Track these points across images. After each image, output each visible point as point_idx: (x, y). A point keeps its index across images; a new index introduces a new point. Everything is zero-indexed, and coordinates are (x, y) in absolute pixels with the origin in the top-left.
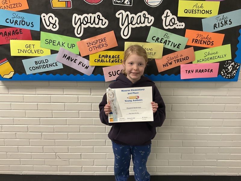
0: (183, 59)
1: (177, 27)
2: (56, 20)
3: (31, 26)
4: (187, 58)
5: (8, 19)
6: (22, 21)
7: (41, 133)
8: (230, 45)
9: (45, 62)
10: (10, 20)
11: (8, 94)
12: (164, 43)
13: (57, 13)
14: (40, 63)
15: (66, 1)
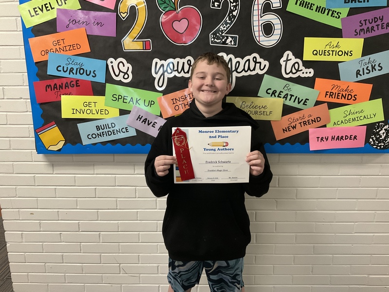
0: (312, 120)
1: (303, 76)
2: (128, 67)
3: (93, 76)
4: (319, 119)
5: (60, 66)
6: (80, 69)
7: (99, 233)
8: (381, 100)
9: (110, 126)
10: (63, 67)
11: (53, 174)
12: (283, 98)
13: (131, 57)
14: (103, 128)
15: (143, 41)
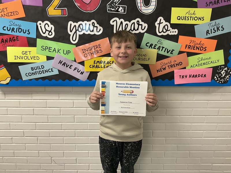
0: (176, 64)
1: (170, 34)
2: (52, 27)
3: (28, 33)
4: (181, 63)
5: (5, 27)
6: (19, 29)
7: (37, 138)
8: (222, 50)
9: (41, 68)
10: (7, 27)
11: (5, 99)
12: (157, 49)
13: (53, 20)
14: (36, 69)
15: (61, 9)
